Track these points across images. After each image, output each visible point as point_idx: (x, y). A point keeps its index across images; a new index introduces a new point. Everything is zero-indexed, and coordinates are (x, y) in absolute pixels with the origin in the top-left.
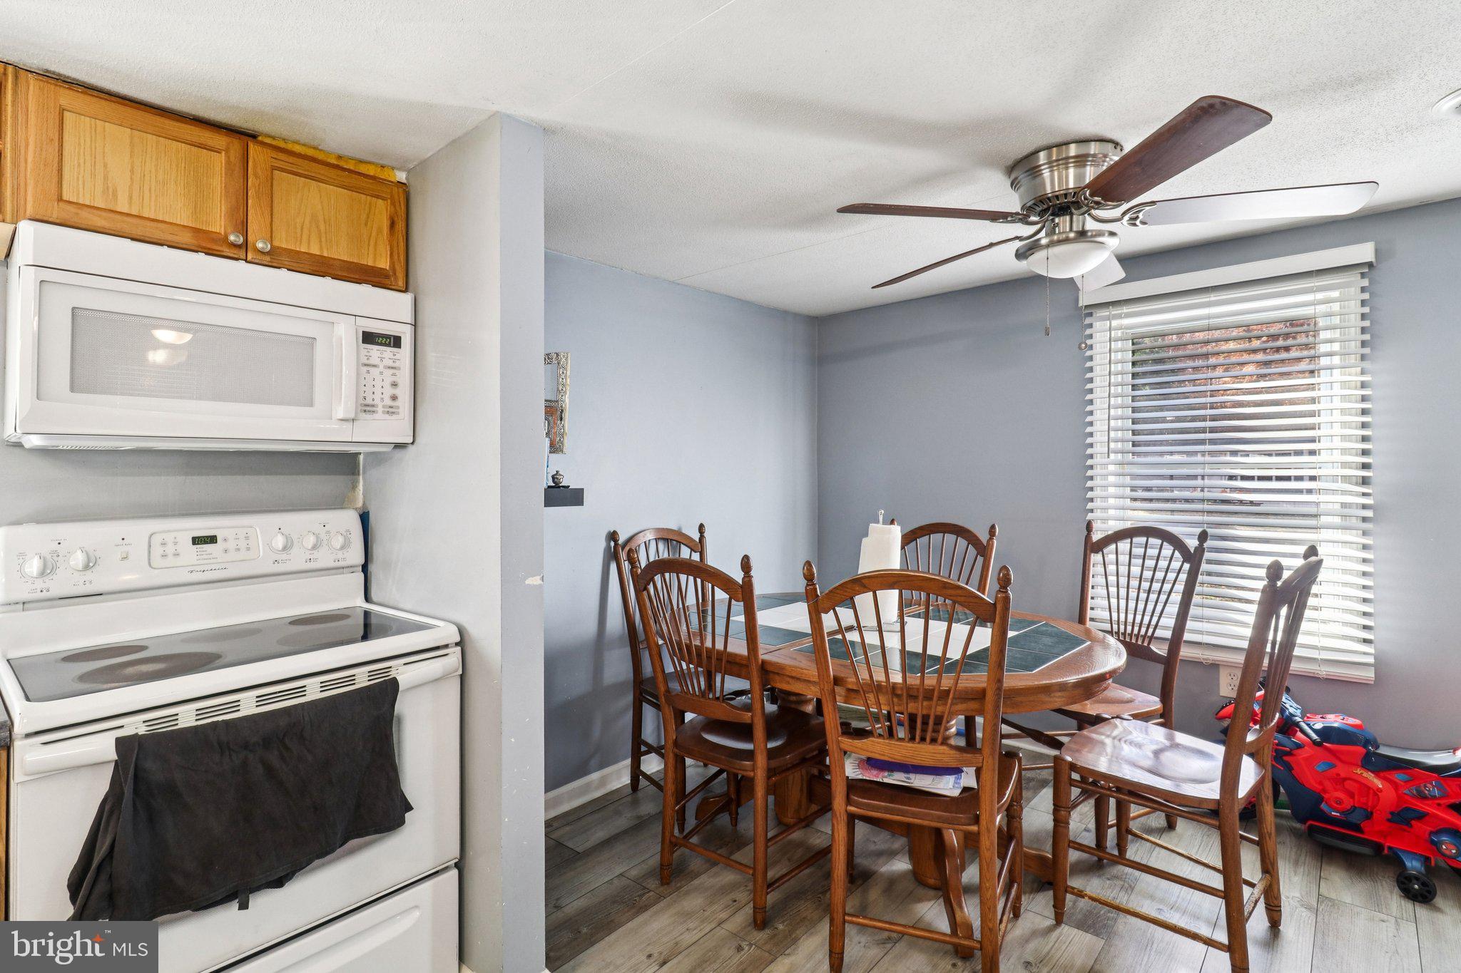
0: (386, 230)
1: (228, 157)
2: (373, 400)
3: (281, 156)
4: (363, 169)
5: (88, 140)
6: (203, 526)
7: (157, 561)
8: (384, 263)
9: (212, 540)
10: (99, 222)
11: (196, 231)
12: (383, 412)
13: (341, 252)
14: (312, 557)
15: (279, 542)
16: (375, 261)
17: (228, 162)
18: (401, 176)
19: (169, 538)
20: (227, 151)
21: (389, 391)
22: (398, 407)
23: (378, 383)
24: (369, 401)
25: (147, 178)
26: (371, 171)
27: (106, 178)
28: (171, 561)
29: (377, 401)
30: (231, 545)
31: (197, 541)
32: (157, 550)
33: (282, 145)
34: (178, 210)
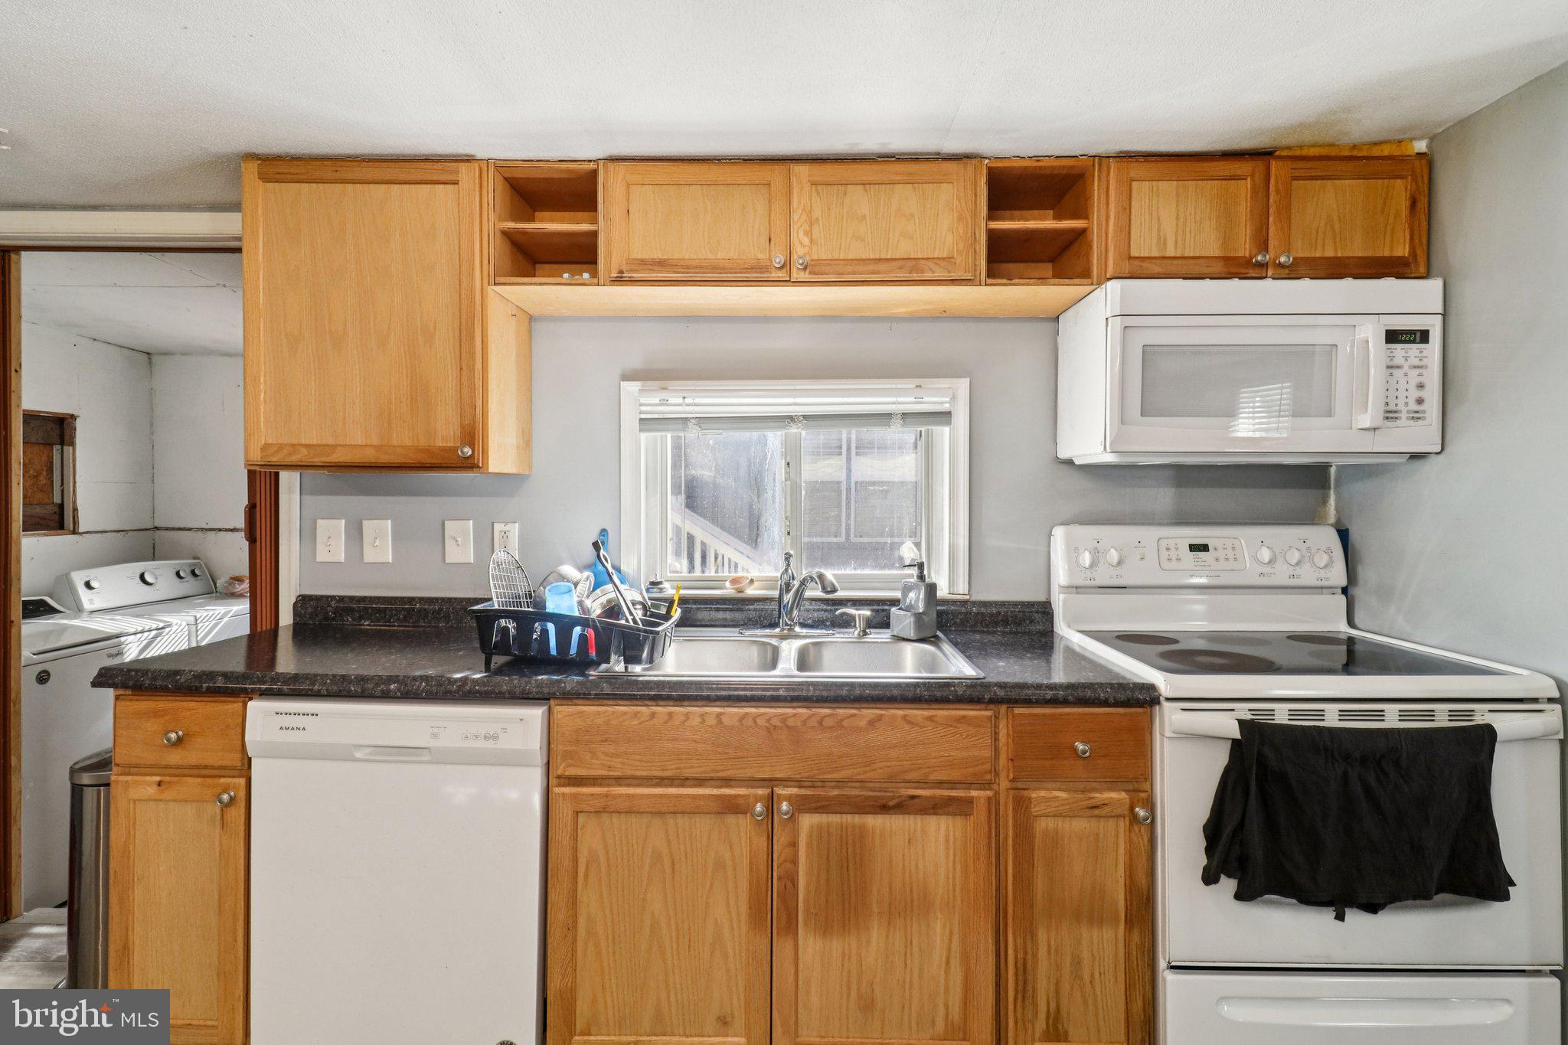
0: (1404, 211)
1: (1253, 180)
2: (1396, 405)
3: (1301, 164)
4: (1376, 152)
5: (1147, 200)
6: (1197, 534)
7: (1166, 564)
8: (1402, 250)
9: (1204, 548)
10: (1156, 269)
11: (1226, 259)
12: (1408, 418)
13: (1357, 249)
14: (1295, 573)
15: (1265, 555)
16: (1392, 249)
17: (1254, 186)
18: (1421, 146)
19: (1171, 543)
20: (1252, 176)
21: (1414, 394)
22: (1424, 412)
23: (1402, 386)
24: (1392, 407)
25: (1188, 221)
26: (1386, 151)
27: (1159, 230)
28: (1174, 565)
29: (1401, 407)
30: (1221, 554)
31: (1194, 548)
32: (1164, 554)
33: (1298, 153)
34: (1209, 244)
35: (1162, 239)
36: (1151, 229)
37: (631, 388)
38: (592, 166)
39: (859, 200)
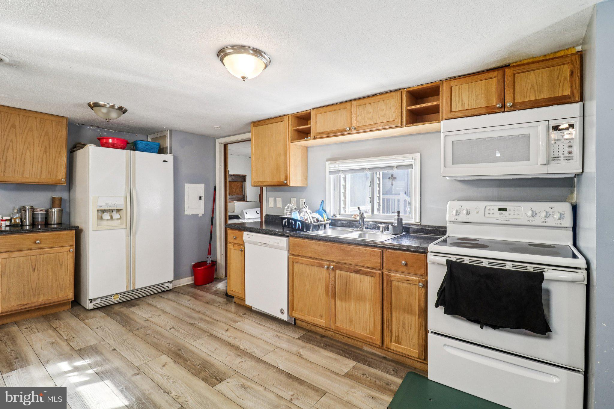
0: (568, 76)
1: (498, 78)
2: (558, 155)
3: (518, 68)
4: (558, 55)
5: (458, 92)
6: (503, 205)
7: (487, 215)
8: (567, 92)
9: (505, 210)
10: (460, 115)
12: (564, 160)
13: (546, 95)
14: (545, 221)
15: (530, 213)
16: (563, 93)
17: (498, 80)
18: (579, 49)
19: (491, 208)
20: (497, 76)
21: (567, 150)
22: (573, 157)
23: (561, 147)
24: (556, 155)
25: (473, 97)
28: (491, 216)
29: (561, 155)
30: (512, 212)
31: (500, 210)
32: (487, 212)
33: (519, 63)
34: (482, 103)
35: (463, 104)
36: (459, 102)
37: (328, 163)
38: (310, 111)
39: (369, 108)
